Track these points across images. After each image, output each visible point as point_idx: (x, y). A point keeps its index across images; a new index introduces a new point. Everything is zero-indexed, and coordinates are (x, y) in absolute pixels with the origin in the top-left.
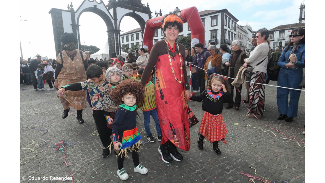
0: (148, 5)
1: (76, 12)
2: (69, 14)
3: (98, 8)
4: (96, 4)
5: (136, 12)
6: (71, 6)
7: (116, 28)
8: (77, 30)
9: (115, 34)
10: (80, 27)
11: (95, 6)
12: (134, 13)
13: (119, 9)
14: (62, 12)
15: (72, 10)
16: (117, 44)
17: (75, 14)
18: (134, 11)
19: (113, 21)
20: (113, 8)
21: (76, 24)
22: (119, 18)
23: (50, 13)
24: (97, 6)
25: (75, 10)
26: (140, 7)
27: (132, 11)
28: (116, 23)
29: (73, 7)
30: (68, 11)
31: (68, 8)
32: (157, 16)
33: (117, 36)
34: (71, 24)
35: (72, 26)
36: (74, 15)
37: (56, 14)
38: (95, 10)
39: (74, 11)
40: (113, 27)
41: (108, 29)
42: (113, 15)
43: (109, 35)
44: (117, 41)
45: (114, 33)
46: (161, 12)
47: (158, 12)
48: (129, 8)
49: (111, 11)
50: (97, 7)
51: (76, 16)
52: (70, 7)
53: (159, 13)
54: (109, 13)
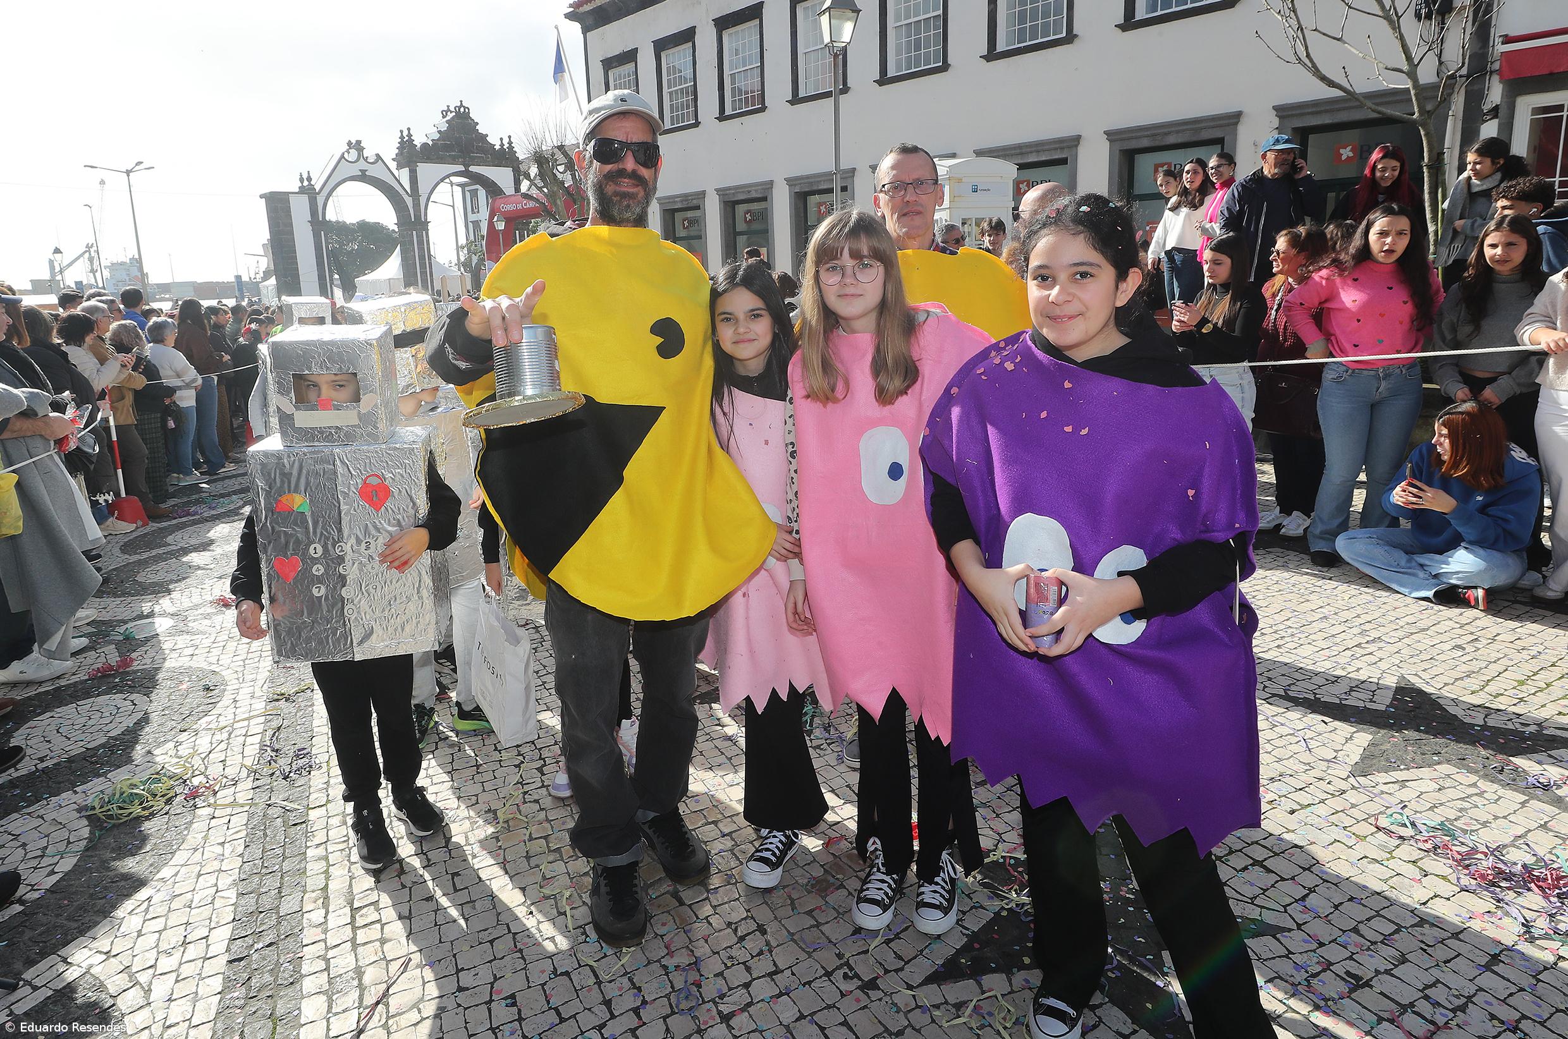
0: (510, 143)
1: (319, 193)
2: (305, 199)
3: (372, 174)
4: (364, 167)
5: (472, 168)
6: (309, 179)
7: (417, 216)
8: (323, 233)
9: (414, 233)
11: (363, 171)
12: (467, 171)
13: (423, 169)
14: (291, 197)
15: (311, 187)
16: (422, 258)
17: (318, 197)
18: (466, 166)
19: (409, 201)
20: (408, 166)
21: (321, 219)
22: (423, 190)
23: (261, 197)
24: (366, 170)
25: (318, 188)
26: (482, 154)
27: (462, 168)
28: (417, 205)
29: (312, 183)
30: (302, 190)
31: (302, 180)
33: (420, 238)
34: (310, 221)
35: (312, 225)
36: (315, 198)
37: (277, 204)
38: (363, 177)
39: (315, 189)
40: (409, 214)
41: (398, 218)
42: (408, 188)
44: (421, 249)
45: (411, 231)
48: (453, 161)
49: (404, 175)
50: (368, 173)
51: (320, 200)
52: (306, 183)
54: (398, 181)
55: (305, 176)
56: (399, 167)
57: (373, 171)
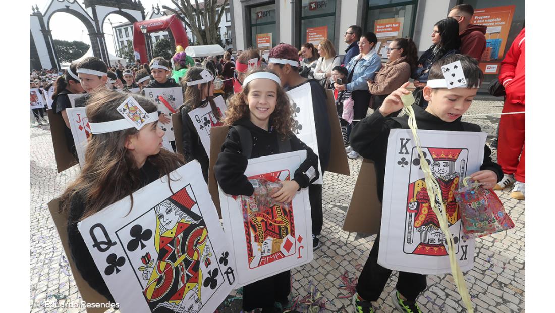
1: (44, 16)
2: (37, 18)
3: (72, 8)
4: (68, 4)
5: (122, 10)
6: (37, 8)
7: (99, 30)
8: (49, 36)
9: (98, 38)
10: (52, 33)
11: (67, 7)
12: (120, 10)
13: (98, 8)
15: (39, 13)
17: (44, 18)
18: (120, 8)
19: (94, 23)
20: (91, 6)
21: (47, 29)
22: (100, 19)
24: (69, 6)
25: (43, 14)
26: (128, 3)
27: (117, 9)
28: (97, 25)
29: (39, 10)
30: (34, 14)
31: (33, 9)
32: (154, 12)
33: (101, 40)
34: (40, 30)
35: (42, 32)
36: (42, 18)
38: (67, 10)
39: (41, 14)
40: (94, 30)
41: (89, 31)
42: (92, 16)
43: (92, 40)
44: (102, 46)
45: (96, 37)
46: (158, 6)
47: (156, 6)
48: (113, 6)
49: (89, 10)
50: (70, 8)
51: (45, 19)
52: (36, 11)
53: (157, 8)
54: (87, 13)
55: (35, 7)
56: (87, 7)
57: (72, 7)
